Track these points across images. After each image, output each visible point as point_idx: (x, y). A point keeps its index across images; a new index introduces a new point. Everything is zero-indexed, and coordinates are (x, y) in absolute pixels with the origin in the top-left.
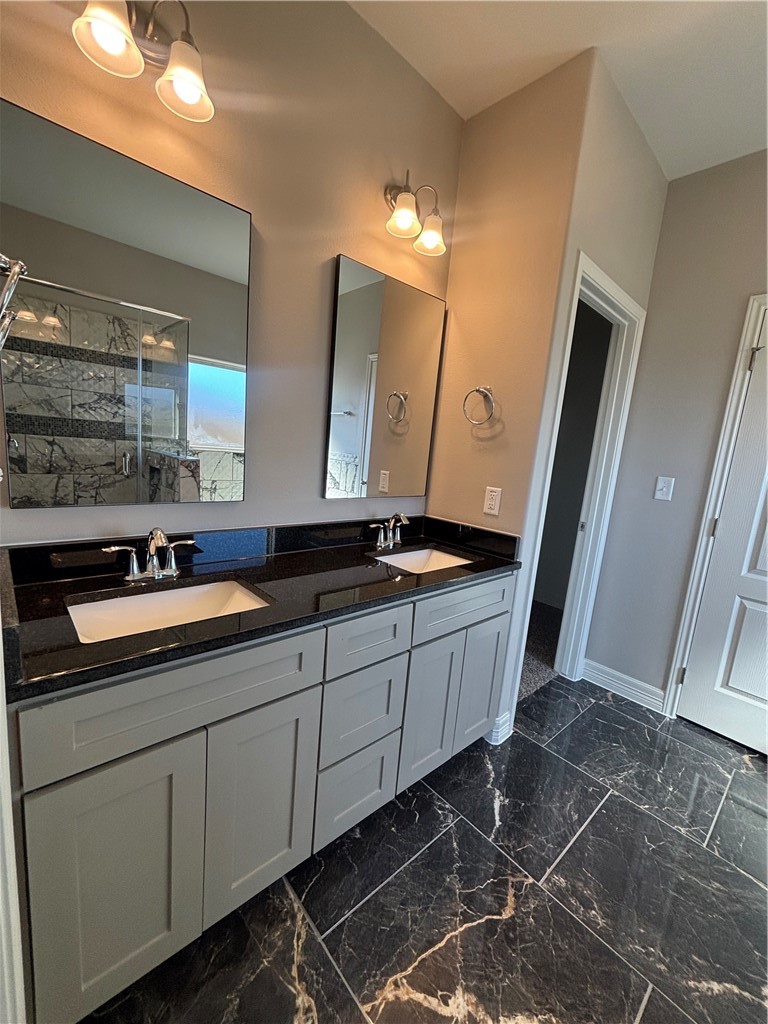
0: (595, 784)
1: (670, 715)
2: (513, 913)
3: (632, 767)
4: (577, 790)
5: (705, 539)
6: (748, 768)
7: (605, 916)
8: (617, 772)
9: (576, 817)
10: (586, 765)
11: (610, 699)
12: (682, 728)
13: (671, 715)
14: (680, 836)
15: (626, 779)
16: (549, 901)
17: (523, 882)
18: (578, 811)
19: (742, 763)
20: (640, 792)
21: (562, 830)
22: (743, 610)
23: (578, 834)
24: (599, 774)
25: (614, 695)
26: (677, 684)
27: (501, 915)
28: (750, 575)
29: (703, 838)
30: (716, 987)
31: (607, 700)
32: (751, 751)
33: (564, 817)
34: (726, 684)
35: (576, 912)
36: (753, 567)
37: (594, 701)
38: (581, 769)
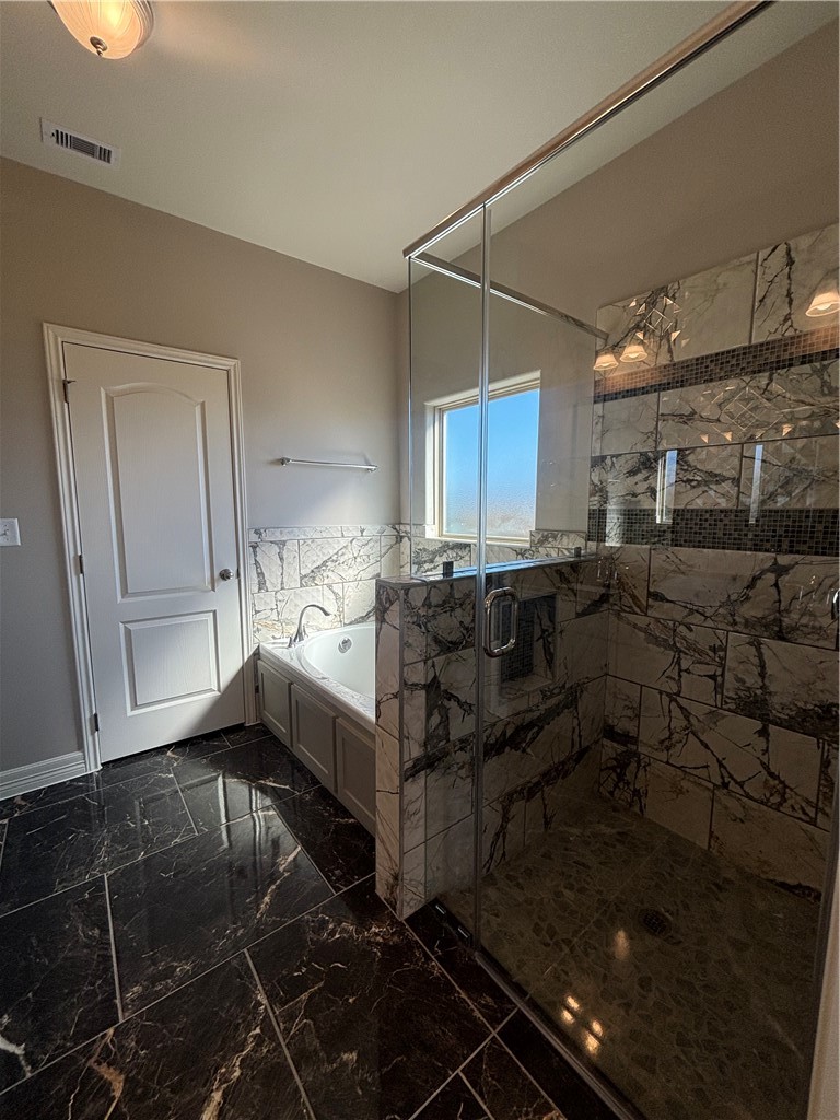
0: (86, 887)
1: (94, 769)
2: (123, 1077)
3: (103, 839)
4: (74, 911)
5: (74, 578)
6: (176, 760)
7: (187, 958)
8: (93, 856)
9: (97, 931)
10: (60, 883)
11: (24, 803)
12: (114, 771)
13: (96, 767)
14: (180, 845)
15: (108, 853)
16: (142, 1019)
17: (106, 1045)
18: (94, 925)
19: (170, 758)
20: (127, 849)
21: (96, 957)
22: (128, 633)
23: (112, 940)
24: (80, 875)
25: (24, 797)
26: (93, 734)
27: (114, 1098)
28: (125, 600)
29: (192, 831)
30: (267, 899)
31: (20, 807)
32: (168, 747)
33: (87, 946)
34: (135, 706)
35: (168, 989)
36: (125, 592)
37: (6, 821)
38: (59, 891)
